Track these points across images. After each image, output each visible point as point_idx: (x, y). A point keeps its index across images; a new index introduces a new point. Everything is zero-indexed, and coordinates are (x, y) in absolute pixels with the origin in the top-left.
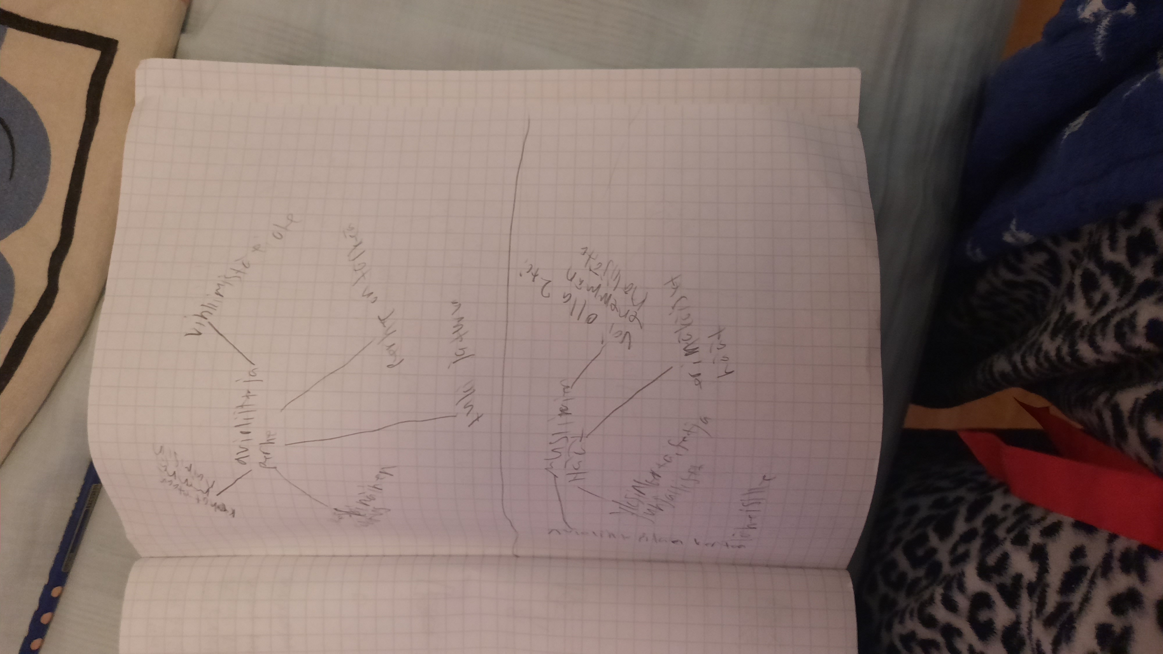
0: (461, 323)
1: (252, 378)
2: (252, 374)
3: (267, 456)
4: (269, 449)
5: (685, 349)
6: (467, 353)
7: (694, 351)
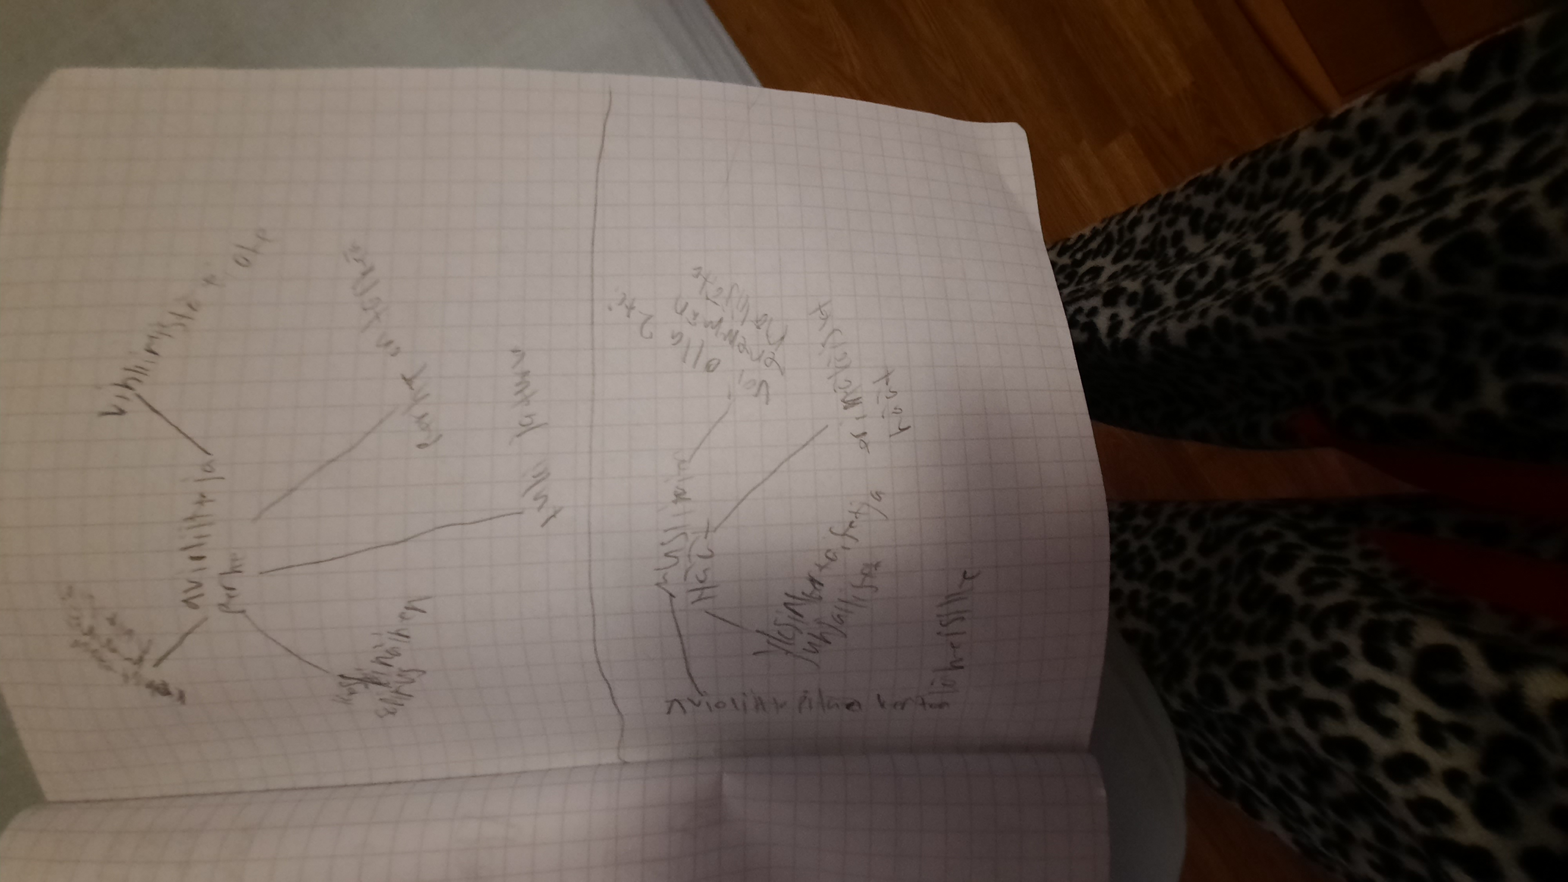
0: (527, 378)
1: (209, 475)
2: (208, 469)
3: (232, 593)
4: (234, 581)
5: (843, 401)
6: (538, 420)
7: (855, 402)
